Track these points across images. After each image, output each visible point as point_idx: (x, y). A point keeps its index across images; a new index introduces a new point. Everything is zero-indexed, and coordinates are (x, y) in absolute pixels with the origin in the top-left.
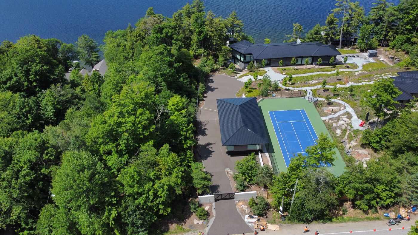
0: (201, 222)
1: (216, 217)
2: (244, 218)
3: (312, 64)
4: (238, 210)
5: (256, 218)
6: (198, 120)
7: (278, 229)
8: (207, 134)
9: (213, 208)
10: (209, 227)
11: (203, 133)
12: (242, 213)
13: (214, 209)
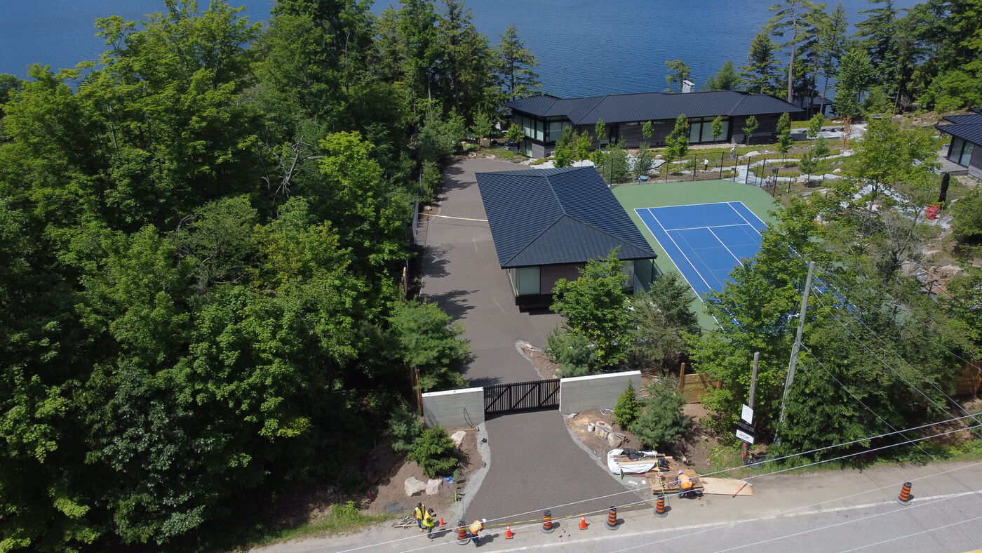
0: (432, 485)
1: (492, 465)
2: (606, 464)
3: (728, 141)
4: (575, 439)
5: (653, 457)
6: (420, 244)
7: (747, 491)
8: (447, 271)
9: (480, 439)
10: (467, 500)
11: (438, 270)
12: (592, 447)
13: (484, 441)
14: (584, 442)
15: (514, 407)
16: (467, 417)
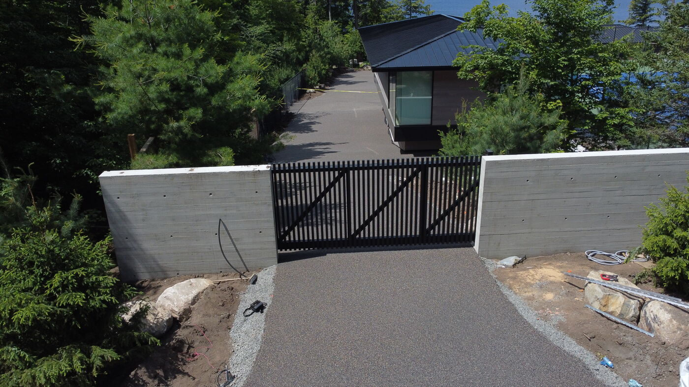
13: (258, 308)
14: (560, 326)
15: (357, 232)
16: (227, 245)
